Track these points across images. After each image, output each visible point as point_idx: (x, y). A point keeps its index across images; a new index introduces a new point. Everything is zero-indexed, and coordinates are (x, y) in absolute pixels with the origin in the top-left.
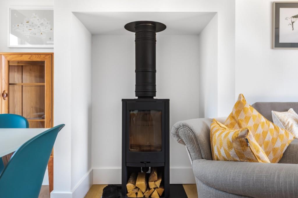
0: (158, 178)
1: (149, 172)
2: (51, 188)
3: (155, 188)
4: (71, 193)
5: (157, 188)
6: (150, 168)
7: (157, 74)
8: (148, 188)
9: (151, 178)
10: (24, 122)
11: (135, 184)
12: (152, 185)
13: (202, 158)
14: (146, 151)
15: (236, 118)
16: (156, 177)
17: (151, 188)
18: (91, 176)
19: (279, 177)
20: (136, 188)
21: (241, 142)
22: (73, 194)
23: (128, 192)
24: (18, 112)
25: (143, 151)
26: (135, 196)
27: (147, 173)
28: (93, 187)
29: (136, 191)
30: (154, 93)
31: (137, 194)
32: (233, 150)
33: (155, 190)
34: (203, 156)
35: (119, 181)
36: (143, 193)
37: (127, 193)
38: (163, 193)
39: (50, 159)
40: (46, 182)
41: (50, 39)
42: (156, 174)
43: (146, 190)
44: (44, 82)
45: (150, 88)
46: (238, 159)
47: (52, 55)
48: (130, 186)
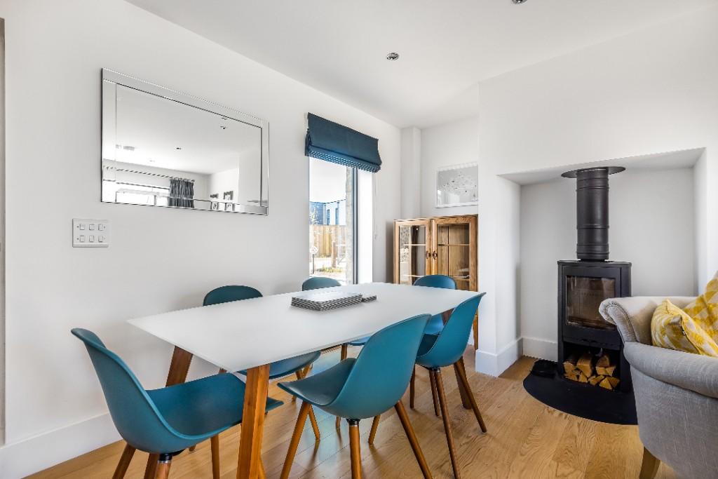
0: (611, 365)
1: (600, 355)
2: (476, 346)
3: (605, 376)
4: (496, 355)
5: (609, 376)
6: (602, 349)
7: (610, 231)
8: (594, 373)
9: (600, 362)
10: (453, 284)
11: (575, 364)
12: (600, 370)
13: (637, 341)
14: (592, 327)
15: (706, 301)
16: (607, 363)
17: (599, 374)
18: (520, 344)
19: (705, 369)
20: (577, 369)
21: (674, 329)
22: (498, 357)
23: (567, 371)
24: (445, 273)
25: (588, 326)
26: (576, 379)
27: (597, 355)
28: (522, 358)
29: (577, 373)
30: (606, 255)
31: (578, 377)
32: (666, 336)
33: (606, 379)
34: (638, 339)
35: (553, 357)
36: (588, 379)
37: (565, 373)
38: (619, 385)
39: (475, 319)
40: (471, 342)
41: (474, 196)
42: (607, 359)
43: (592, 375)
44: (468, 243)
45: (599, 249)
46: (674, 348)
47: (476, 217)
48: (568, 365)
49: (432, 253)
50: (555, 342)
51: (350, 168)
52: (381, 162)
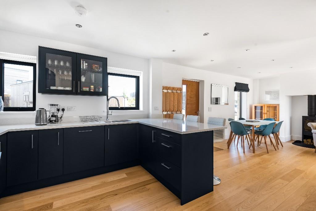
11: (307, 140)
18: (291, 137)
28: (292, 140)
29: (307, 142)
30: (315, 115)
35: (301, 139)
37: (304, 142)
44: (277, 111)
45: (314, 113)
47: (279, 105)
48: (305, 140)
49: (265, 113)
50: (302, 136)
51: (239, 92)
52: (249, 90)
